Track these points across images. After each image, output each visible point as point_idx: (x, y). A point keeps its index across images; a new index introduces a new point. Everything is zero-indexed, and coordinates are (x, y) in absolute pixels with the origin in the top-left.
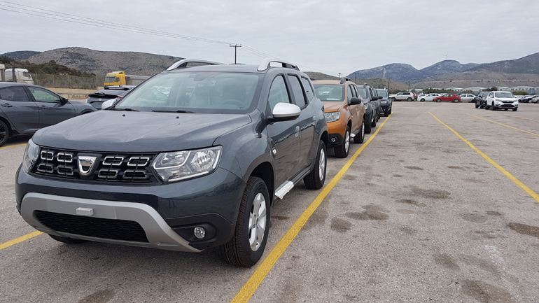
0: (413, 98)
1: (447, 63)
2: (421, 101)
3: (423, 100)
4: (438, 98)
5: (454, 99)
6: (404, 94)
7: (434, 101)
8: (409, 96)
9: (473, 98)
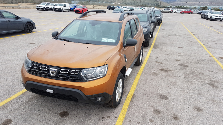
0: (171, 11)
2: (175, 13)
3: (175, 12)
4: (182, 12)
5: (189, 12)
6: (167, 9)
8: (170, 10)
9: (198, 12)
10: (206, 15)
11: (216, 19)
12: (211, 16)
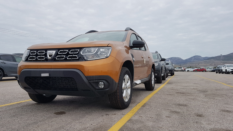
0: (184, 70)
1: (196, 57)
3: (188, 71)
4: (195, 70)
5: (203, 70)
6: (179, 68)
7: (193, 71)
8: (182, 69)
9: (212, 70)
10: (221, 70)
11: (231, 71)
12: (226, 70)
